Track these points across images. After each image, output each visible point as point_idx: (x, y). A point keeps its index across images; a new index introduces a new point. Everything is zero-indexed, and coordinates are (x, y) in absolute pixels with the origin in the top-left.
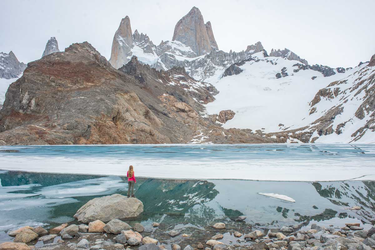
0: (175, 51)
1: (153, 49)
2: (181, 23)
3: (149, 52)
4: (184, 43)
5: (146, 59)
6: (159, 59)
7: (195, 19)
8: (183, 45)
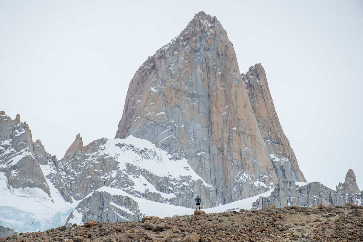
0: (131, 177)
1: (46, 170)
2: (150, 71)
3: (31, 186)
4: (165, 146)
5: (18, 212)
6: (76, 213)
7: (206, 58)
8: (158, 151)
